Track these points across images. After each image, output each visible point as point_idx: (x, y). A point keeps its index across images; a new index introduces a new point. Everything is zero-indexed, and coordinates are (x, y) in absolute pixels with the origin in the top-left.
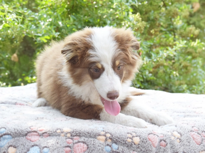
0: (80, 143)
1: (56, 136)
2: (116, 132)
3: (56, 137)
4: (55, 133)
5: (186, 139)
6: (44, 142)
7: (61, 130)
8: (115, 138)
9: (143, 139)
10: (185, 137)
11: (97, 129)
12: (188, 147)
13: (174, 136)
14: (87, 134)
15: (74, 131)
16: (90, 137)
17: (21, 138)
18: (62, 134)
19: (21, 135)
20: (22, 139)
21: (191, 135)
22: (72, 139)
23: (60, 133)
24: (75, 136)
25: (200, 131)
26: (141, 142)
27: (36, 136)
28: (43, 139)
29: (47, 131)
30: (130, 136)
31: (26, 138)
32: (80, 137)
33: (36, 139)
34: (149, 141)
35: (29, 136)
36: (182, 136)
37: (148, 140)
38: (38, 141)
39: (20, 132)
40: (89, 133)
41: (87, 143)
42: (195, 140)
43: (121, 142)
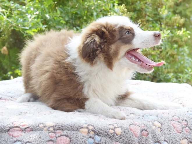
0: (63, 136)
1: (39, 130)
2: (98, 124)
3: (39, 132)
4: (38, 127)
5: (167, 128)
6: (26, 137)
7: (44, 124)
8: (97, 130)
9: (125, 129)
10: (166, 126)
11: (79, 122)
12: (169, 135)
13: (155, 126)
14: (69, 127)
15: (57, 124)
16: (73, 130)
17: (3, 134)
18: (45, 129)
19: (4, 131)
20: (4, 135)
21: (171, 124)
22: (54, 133)
23: (42, 127)
24: (58, 129)
25: (180, 119)
26: (123, 132)
27: (18, 131)
28: (26, 134)
29: (30, 126)
30: (112, 127)
31: (8, 134)
32: (63, 131)
33: (18, 135)
34: (131, 132)
35: (12, 132)
36: (163, 125)
37: (130, 130)
38: (21, 136)
39: (3, 127)
40: (71, 126)
41: (69, 136)
42: (176, 128)
43: (104, 133)
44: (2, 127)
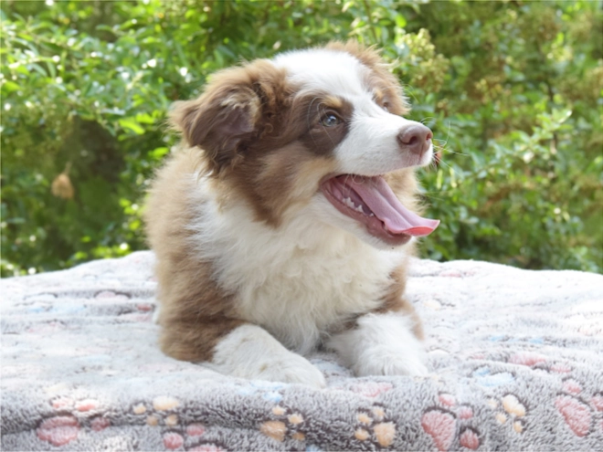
0: (208, 445)
1: (132, 424)
2: (321, 405)
3: (131, 429)
4: (129, 415)
5: (542, 421)
6: (92, 445)
7: (148, 405)
9: (407, 428)
10: (541, 415)
11: (260, 397)
12: (548, 445)
13: (506, 413)
14: (228, 415)
15: (189, 406)
16: (240, 425)
17: (21, 435)
18: (151, 419)
19: (23, 426)
20: (24, 437)
21: (557, 406)
22: (181, 432)
23: (143, 414)
24: (192, 422)
25: (588, 391)
26: (400, 438)
27: (67, 428)
28: (92, 435)
29: (103, 410)
30: (364, 418)
31: (37, 435)
32: (209, 426)
33: (67, 437)
34: (426, 435)
35: (48, 429)
36: (530, 412)
37: (422, 430)
38: (76, 442)
39: (20, 414)
40: (233, 413)
41: (228, 445)
42: (571, 421)
44: (17, 414)
